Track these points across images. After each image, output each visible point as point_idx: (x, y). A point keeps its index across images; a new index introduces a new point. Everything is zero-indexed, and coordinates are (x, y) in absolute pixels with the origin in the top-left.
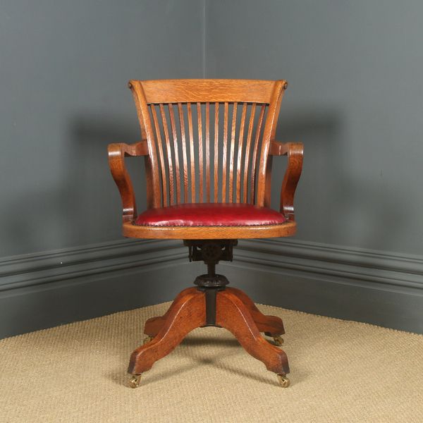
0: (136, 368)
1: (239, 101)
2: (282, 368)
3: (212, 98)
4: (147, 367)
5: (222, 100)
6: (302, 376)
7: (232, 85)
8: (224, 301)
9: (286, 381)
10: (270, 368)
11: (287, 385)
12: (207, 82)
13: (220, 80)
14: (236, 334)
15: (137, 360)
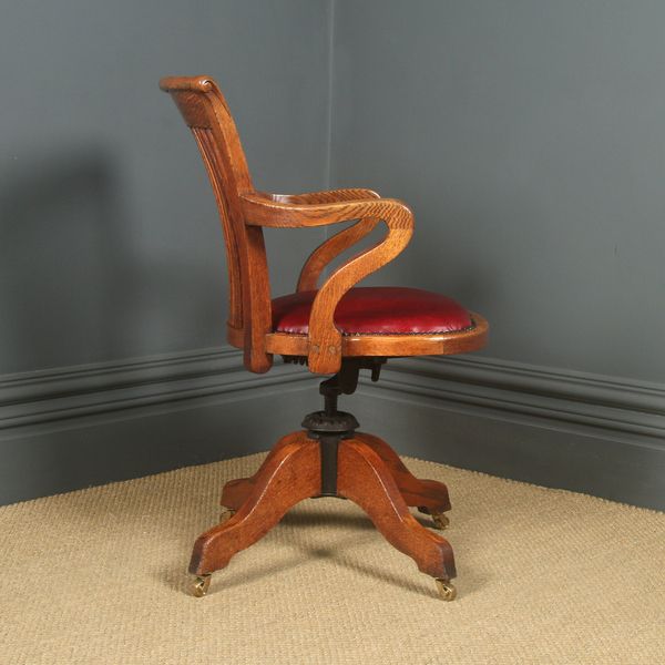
0: (204, 564)
2: (444, 568)
4: (221, 563)
6: (478, 582)
8: (351, 456)
9: (450, 590)
10: (424, 568)
11: (452, 597)
14: (370, 511)
15: (205, 551)
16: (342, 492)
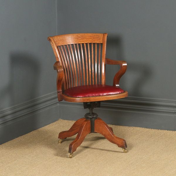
0: (72, 150)
1: (89, 42)
2: (124, 146)
3: (79, 42)
4: (75, 150)
5: (83, 43)
6: (131, 147)
7: (86, 36)
8: (98, 123)
9: (126, 150)
10: (119, 146)
11: (126, 152)
12: (76, 35)
13: (80, 34)
14: (104, 135)
15: (72, 147)
16: (96, 131)
